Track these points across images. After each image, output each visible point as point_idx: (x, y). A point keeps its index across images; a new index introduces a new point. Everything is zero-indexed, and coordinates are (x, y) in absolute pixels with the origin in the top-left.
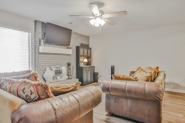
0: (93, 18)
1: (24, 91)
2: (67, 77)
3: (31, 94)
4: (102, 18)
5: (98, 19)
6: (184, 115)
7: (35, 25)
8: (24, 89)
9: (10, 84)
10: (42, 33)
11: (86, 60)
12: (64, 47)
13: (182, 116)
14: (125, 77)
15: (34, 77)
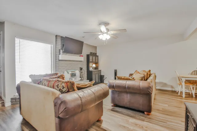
0: (101, 34)
1: (58, 86)
2: (80, 79)
3: (63, 88)
4: (107, 34)
5: (105, 35)
6: (169, 106)
7: (56, 38)
8: (58, 85)
9: (47, 82)
10: (61, 44)
11: (94, 66)
12: (77, 55)
13: (167, 105)
14: (125, 78)
15: (62, 77)
